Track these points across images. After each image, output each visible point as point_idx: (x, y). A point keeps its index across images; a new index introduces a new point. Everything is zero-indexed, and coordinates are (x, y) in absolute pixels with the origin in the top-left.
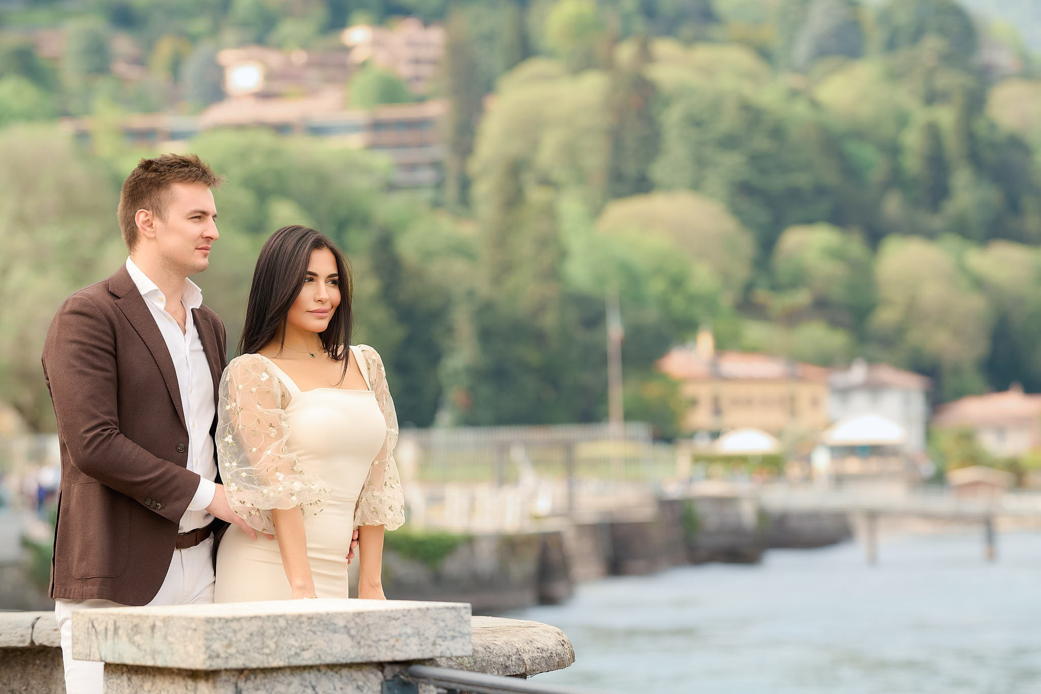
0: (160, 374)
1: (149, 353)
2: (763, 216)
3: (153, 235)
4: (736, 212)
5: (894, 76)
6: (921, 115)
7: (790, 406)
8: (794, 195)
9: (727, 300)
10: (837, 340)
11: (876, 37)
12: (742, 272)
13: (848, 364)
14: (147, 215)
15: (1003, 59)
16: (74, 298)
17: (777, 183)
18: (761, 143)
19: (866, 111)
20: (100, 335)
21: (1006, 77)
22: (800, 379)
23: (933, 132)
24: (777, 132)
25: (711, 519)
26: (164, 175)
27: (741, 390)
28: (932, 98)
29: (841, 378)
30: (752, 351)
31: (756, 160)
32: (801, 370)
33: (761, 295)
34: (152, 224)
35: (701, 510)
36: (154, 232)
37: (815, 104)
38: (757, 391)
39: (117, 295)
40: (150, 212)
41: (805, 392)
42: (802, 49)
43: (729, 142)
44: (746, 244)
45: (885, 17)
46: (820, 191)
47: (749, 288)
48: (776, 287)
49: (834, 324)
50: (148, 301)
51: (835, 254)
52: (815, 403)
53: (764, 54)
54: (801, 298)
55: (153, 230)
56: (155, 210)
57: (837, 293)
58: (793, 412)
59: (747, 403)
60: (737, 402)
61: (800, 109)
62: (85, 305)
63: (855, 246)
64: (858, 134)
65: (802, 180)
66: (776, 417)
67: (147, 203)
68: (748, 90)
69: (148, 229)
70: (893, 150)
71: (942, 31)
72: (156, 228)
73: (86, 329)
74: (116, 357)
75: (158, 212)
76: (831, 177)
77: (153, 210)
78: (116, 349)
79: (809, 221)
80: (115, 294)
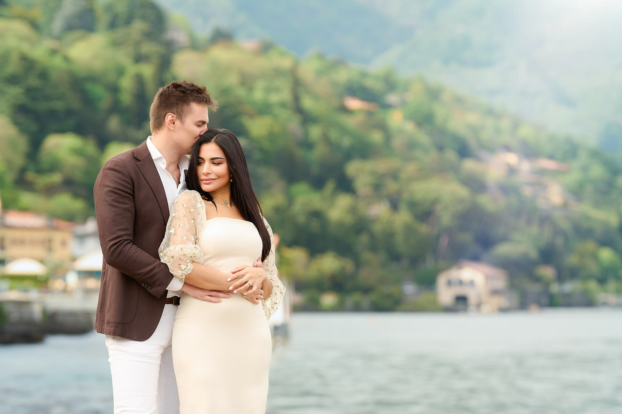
0: (159, 207)
1: (153, 195)
2: (33, 127)
3: (173, 129)
4: (16, 123)
5: (116, 44)
6: (132, 69)
7: (48, 245)
8: (53, 114)
9: (9, 178)
10: (77, 205)
11: (103, 19)
12: (19, 160)
13: (84, 221)
14: (173, 117)
15: (181, 37)
16: (112, 160)
17: (43, 106)
18: (33, 81)
19: (98, 65)
20: (124, 183)
21: (182, 49)
22: (55, 229)
23: (139, 80)
24: (44, 75)
25: (14, 314)
26: (188, 96)
27: (18, 234)
28: (139, 59)
29: (81, 229)
30: (24, 210)
31: (30, 91)
32: (56, 223)
33: (30, 176)
34: (174, 123)
35: (9, 308)
36: (174, 127)
37: (67, 59)
38: (28, 235)
39: (139, 159)
40: (175, 116)
41: (58, 237)
42: (57, 25)
43: (13, 80)
44: (23, 143)
45: (109, 8)
46: (69, 113)
47: (23, 171)
48: (40, 171)
49: (76, 195)
50: (157, 164)
51: (78, 152)
52: (64, 243)
53: (34, 25)
54: (56, 178)
55: (174, 126)
56: (178, 115)
57: (78, 176)
58: (50, 249)
59: (21, 242)
60: (15, 242)
61: (57, 62)
62: (117, 165)
63: (91, 148)
64: (93, 78)
65: (58, 105)
66: (40, 252)
67: (175, 111)
68: (26, 48)
69: (172, 125)
70: (114, 89)
71: (144, 18)
72: (176, 126)
73: (116, 179)
74: (133, 196)
75: (180, 116)
76: (76, 104)
77: (177, 115)
78: (133, 192)
79: (62, 131)
80: (137, 158)
